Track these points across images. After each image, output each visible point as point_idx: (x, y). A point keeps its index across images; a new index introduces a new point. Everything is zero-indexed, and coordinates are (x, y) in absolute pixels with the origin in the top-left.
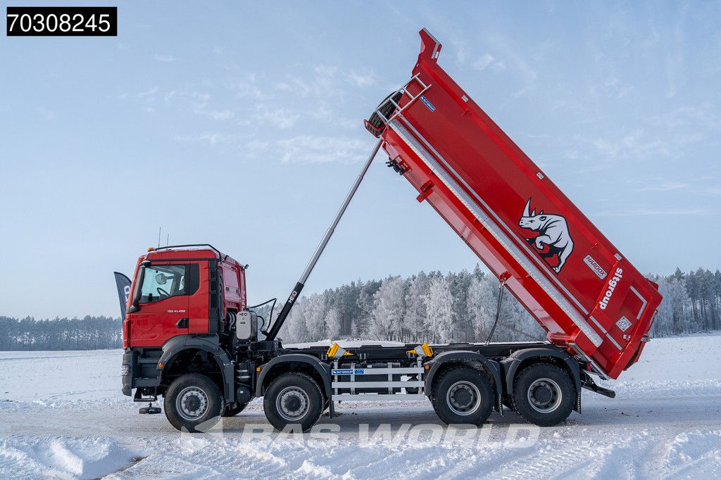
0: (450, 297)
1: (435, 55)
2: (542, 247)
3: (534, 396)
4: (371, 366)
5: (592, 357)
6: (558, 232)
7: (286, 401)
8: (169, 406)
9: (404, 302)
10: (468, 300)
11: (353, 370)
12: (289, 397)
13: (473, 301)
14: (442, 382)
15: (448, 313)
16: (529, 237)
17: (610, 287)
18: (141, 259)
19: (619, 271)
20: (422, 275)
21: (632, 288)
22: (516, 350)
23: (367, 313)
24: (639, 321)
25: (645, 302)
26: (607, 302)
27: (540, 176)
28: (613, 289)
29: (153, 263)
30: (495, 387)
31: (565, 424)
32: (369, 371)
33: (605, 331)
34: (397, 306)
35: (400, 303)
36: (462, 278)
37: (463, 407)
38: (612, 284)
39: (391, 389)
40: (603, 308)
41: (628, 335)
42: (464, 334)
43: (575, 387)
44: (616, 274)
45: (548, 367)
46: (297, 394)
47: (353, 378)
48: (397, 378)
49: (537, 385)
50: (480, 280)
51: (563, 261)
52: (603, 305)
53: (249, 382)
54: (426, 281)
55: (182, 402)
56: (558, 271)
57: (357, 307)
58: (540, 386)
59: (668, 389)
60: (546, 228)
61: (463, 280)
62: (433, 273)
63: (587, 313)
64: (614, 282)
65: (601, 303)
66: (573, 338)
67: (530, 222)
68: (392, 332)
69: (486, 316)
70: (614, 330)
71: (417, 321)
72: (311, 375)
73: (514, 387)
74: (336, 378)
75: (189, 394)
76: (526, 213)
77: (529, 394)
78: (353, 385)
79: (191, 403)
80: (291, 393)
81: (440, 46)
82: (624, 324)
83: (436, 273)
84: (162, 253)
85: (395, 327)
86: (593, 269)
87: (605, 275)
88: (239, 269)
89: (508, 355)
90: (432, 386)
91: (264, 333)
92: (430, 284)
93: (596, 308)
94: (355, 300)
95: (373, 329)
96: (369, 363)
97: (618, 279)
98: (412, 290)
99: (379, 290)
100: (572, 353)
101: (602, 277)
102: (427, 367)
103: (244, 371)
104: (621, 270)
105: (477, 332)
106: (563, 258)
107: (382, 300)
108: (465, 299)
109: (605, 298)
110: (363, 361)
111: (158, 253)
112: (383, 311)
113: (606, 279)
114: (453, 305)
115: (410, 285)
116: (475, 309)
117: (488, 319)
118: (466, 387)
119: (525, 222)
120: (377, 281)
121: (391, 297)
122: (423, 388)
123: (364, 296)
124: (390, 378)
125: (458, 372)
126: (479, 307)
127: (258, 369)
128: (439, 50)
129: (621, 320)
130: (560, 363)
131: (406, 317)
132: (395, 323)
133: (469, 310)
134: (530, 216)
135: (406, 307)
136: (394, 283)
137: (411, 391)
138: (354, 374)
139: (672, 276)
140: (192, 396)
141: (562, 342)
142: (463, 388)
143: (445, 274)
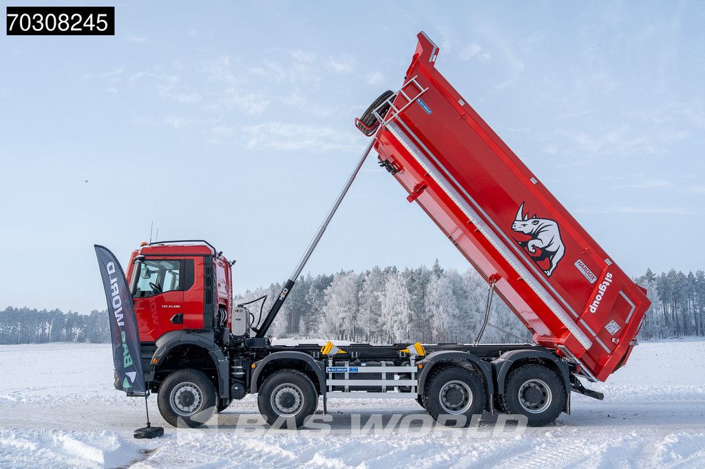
0: (407, 295)
1: (433, 58)
2: (534, 251)
3: (524, 397)
4: (365, 365)
5: (581, 360)
6: (550, 236)
7: (280, 398)
8: (162, 401)
9: (357, 299)
10: (426, 298)
11: (347, 368)
12: (284, 394)
13: (432, 300)
14: (435, 381)
15: (405, 312)
16: (522, 240)
17: (600, 292)
18: (135, 254)
19: (609, 275)
20: (377, 270)
21: (621, 293)
22: (505, 351)
23: (316, 309)
24: (627, 325)
25: (634, 306)
26: (597, 306)
27: (533, 181)
28: (602, 294)
29: (147, 258)
30: (486, 387)
31: (555, 425)
32: (363, 369)
33: (594, 335)
34: (349, 303)
35: (353, 300)
36: (420, 274)
37: (454, 406)
38: (602, 288)
39: (384, 388)
40: (594, 312)
41: (617, 338)
42: (421, 334)
43: (565, 388)
44: (606, 279)
45: (538, 368)
46: (291, 390)
47: (347, 376)
48: (390, 376)
49: (527, 385)
50: (439, 277)
51: (554, 265)
52: (593, 308)
53: (244, 377)
54: (381, 277)
55: (176, 397)
56: (549, 274)
57: (306, 304)
58: (529, 387)
59: (650, 394)
60: (539, 232)
61: (421, 276)
62: (389, 268)
63: (577, 316)
64: (603, 286)
65: (591, 306)
66: (562, 340)
67: (523, 225)
68: (344, 331)
69: (444, 315)
70: (603, 333)
71: (371, 319)
72: (306, 372)
73: (505, 388)
74: (330, 376)
75: (183, 389)
76: (519, 217)
77: (520, 395)
78: (347, 383)
79: (185, 398)
80: (285, 390)
81: (438, 50)
82: (613, 327)
83: (392, 269)
84: (156, 247)
85: (347, 325)
86: (584, 273)
87: (595, 280)
88: (227, 266)
89: (497, 356)
90: (425, 385)
91: (255, 329)
92: (386, 280)
93: (586, 311)
94: (304, 296)
95: (323, 326)
96: (362, 362)
97: (608, 284)
98: (365, 286)
99: (330, 285)
100: (561, 355)
101: (592, 282)
102: (421, 367)
103: (238, 367)
104: (611, 275)
105: (435, 333)
106: (555, 261)
107: (334, 296)
108: (423, 297)
109: (595, 302)
110: (355, 359)
111: (152, 248)
112: (334, 308)
113: (596, 284)
114: (409, 304)
115: (364, 281)
116: (433, 308)
117: (447, 319)
118: (458, 387)
119: (518, 226)
120: (328, 275)
121: (344, 294)
122: (416, 387)
123: (314, 292)
124: (384, 376)
125: (450, 371)
126: (438, 306)
127: (253, 366)
128: (436, 53)
129: (610, 324)
130: (550, 365)
131: (359, 315)
132: (347, 321)
133: (427, 309)
134: (523, 220)
135: (359, 304)
136: (347, 278)
137: (403, 389)
138: (348, 371)
139: (643, 277)
140: (186, 391)
141: (551, 345)
142: (454, 388)
143: (401, 270)
